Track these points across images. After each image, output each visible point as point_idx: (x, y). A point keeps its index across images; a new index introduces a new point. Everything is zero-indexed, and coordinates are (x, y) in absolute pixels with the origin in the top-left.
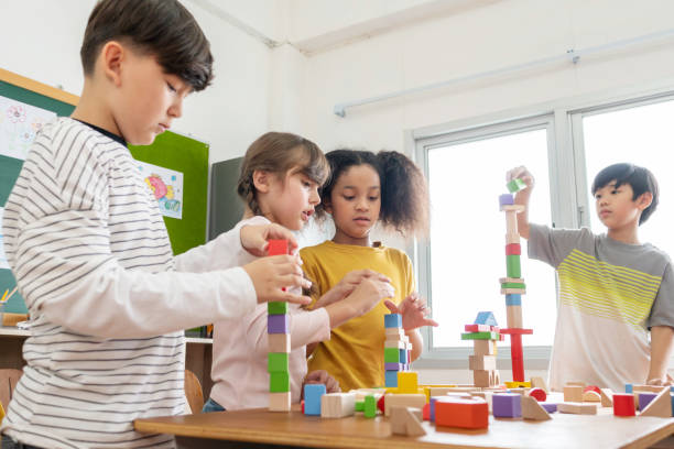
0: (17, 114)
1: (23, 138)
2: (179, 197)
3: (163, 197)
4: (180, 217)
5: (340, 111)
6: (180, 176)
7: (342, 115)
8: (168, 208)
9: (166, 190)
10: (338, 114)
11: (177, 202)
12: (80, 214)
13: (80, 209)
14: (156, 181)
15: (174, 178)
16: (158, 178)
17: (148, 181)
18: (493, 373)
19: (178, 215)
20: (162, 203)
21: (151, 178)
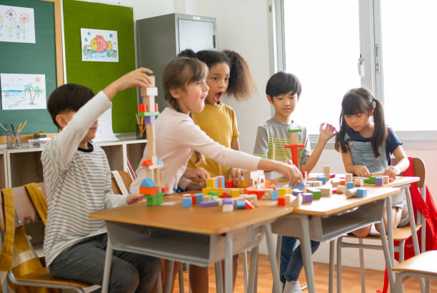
0: (11, 14)
1: (17, 29)
2: (116, 47)
3: (105, 50)
4: (118, 61)
6: (115, 33)
8: (109, 56)
9: (107, 45)
11: (115, 51)
14: (100, 40)
15: (111, 36)
16: (101, 37)
17: (94, 41)
18: (258, 179)
19: (116, 60)
20: (105, 53)
21: (96, 39)
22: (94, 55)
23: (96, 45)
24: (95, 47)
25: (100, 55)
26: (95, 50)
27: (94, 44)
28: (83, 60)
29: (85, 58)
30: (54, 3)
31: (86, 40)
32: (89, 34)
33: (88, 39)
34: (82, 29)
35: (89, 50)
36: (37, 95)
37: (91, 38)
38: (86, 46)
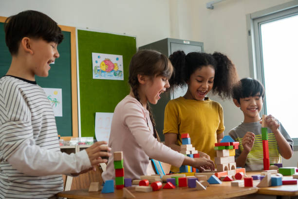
2: (121, 68)
3: (112, 70)
5: (209, 6)
6: (121, 57)
7: (212, 8)
8: (115, 75)
9: (114, 66)
10: (209, 8)
11: (120, 71)
12: (14, 123)
13: (14, 121)
14: (108, 62)
15: (117, 59)
16: (109, 60)
17: (104, 63)
18: (229, 165)
19: (122, 78)
20: (112, 73)
21: (105, 61)
22: (103, 74)
23: (105, 66)
24: (104, 68)
25: (109, 74)
26: (104, 70)
27: (103, 65)
28: (94, 78)
29: (95, 77)
30: (70, 32)
31: (97, 62)
32: (99, 57)
33: (98, 61)
34: (93, 54)
35: (98, 70)
36: (54, 105)
37: (101, 61)
38: (96, 67)
